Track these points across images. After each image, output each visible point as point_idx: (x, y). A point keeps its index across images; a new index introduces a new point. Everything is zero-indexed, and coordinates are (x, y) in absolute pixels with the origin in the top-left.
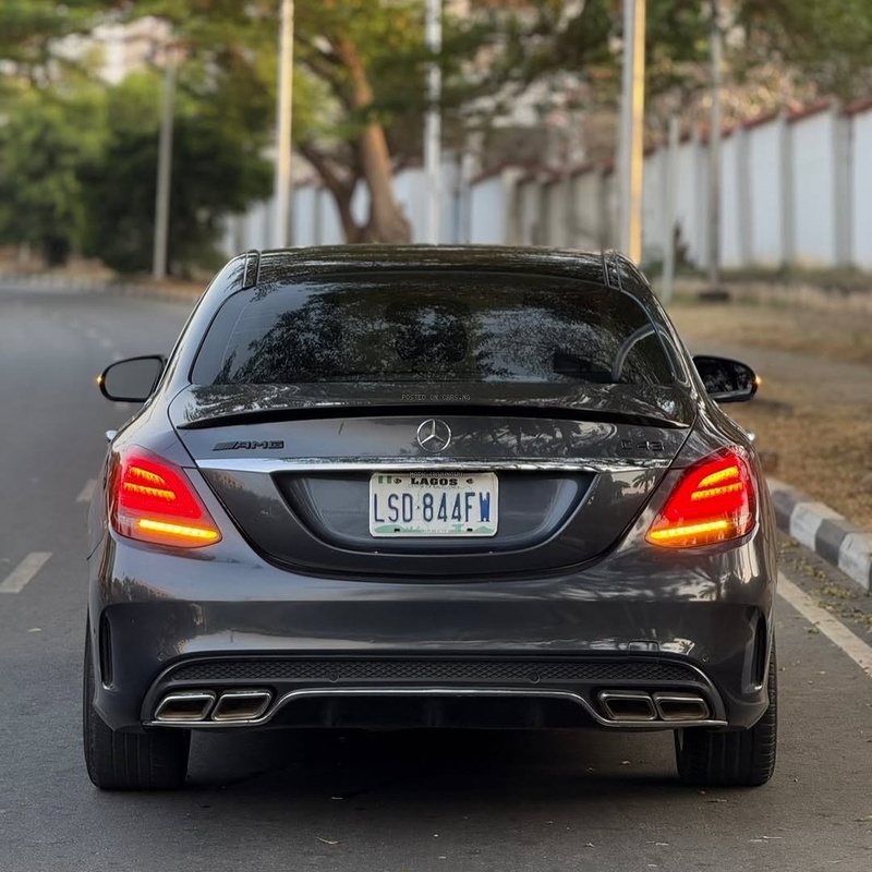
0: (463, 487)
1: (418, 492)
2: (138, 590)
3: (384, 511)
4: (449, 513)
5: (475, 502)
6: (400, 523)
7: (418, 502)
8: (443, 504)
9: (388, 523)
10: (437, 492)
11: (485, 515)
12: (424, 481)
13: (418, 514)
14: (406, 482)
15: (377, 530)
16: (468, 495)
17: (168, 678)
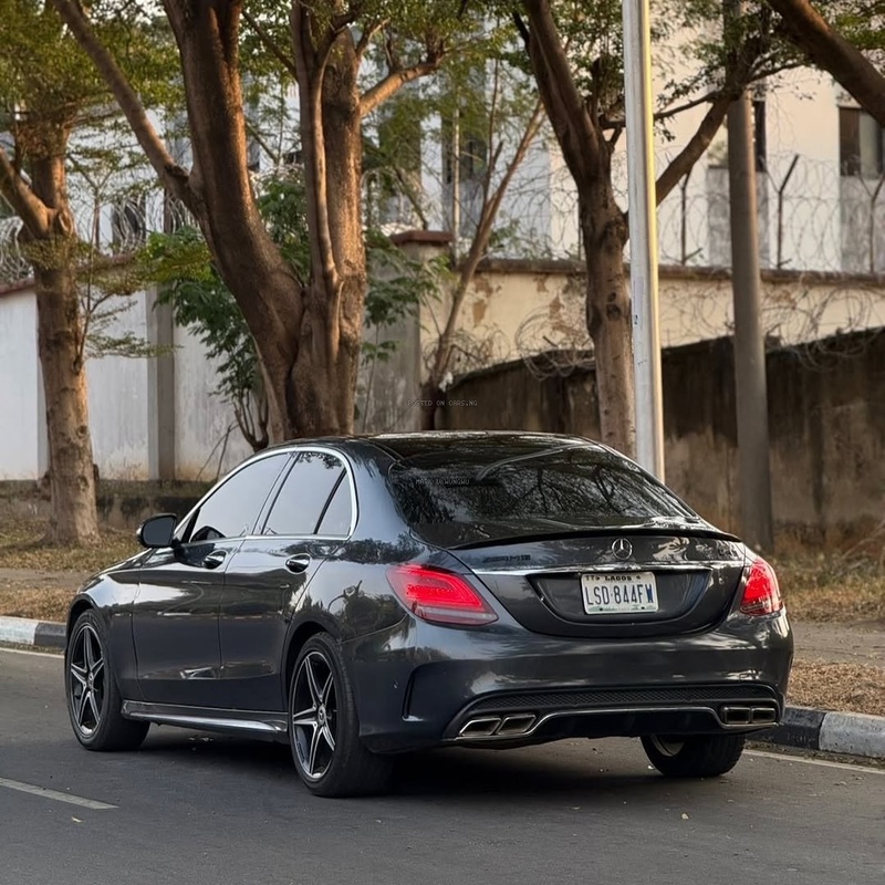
0: (635, 581)
1: (610, 585)
2: (434, 653)
3: (592, 598)
4: (630, 599)
5: (643, 590)
6: (602, 605)
7: (611, 591)
8: (625, 592)
9: (595, 605)
10: (621, 585)
11: (650, 598)
12: (613, 578)
13: (612, 599)
14: (602, 579)
15: (590, 610)
16: (639, 586)
17: (472, 708)
